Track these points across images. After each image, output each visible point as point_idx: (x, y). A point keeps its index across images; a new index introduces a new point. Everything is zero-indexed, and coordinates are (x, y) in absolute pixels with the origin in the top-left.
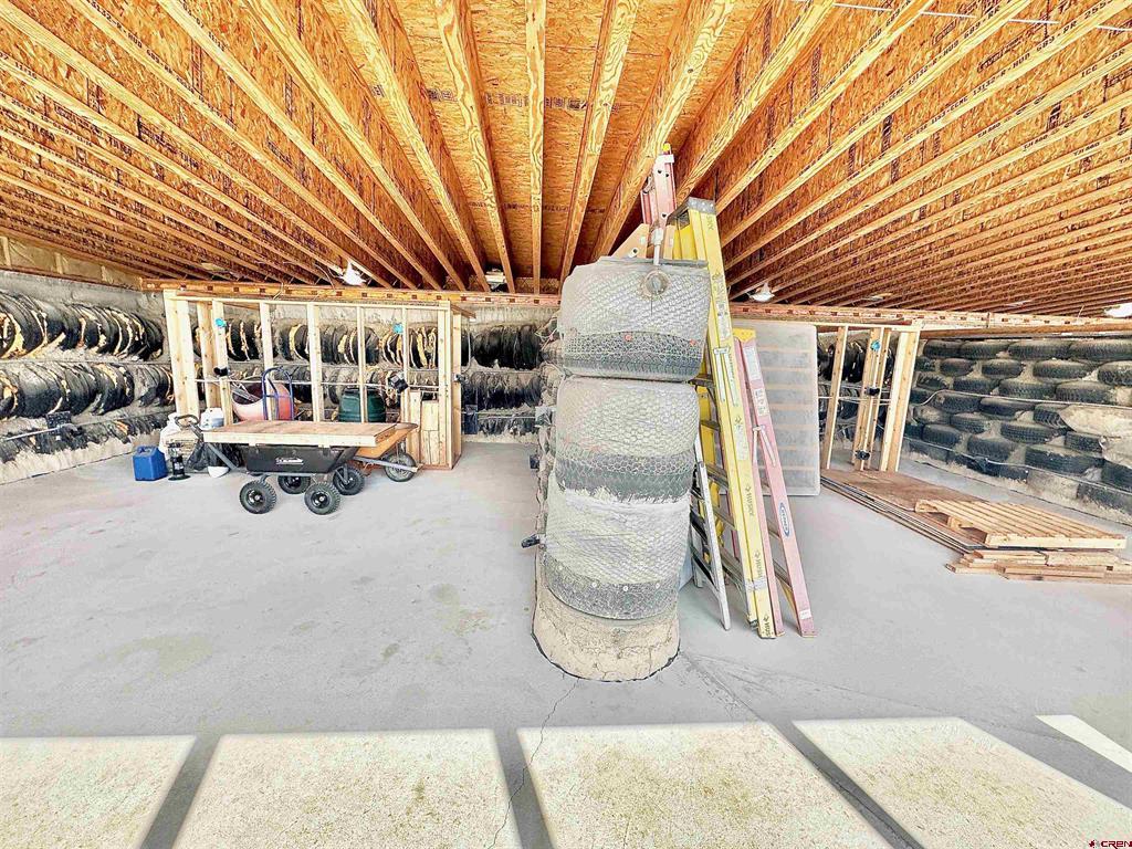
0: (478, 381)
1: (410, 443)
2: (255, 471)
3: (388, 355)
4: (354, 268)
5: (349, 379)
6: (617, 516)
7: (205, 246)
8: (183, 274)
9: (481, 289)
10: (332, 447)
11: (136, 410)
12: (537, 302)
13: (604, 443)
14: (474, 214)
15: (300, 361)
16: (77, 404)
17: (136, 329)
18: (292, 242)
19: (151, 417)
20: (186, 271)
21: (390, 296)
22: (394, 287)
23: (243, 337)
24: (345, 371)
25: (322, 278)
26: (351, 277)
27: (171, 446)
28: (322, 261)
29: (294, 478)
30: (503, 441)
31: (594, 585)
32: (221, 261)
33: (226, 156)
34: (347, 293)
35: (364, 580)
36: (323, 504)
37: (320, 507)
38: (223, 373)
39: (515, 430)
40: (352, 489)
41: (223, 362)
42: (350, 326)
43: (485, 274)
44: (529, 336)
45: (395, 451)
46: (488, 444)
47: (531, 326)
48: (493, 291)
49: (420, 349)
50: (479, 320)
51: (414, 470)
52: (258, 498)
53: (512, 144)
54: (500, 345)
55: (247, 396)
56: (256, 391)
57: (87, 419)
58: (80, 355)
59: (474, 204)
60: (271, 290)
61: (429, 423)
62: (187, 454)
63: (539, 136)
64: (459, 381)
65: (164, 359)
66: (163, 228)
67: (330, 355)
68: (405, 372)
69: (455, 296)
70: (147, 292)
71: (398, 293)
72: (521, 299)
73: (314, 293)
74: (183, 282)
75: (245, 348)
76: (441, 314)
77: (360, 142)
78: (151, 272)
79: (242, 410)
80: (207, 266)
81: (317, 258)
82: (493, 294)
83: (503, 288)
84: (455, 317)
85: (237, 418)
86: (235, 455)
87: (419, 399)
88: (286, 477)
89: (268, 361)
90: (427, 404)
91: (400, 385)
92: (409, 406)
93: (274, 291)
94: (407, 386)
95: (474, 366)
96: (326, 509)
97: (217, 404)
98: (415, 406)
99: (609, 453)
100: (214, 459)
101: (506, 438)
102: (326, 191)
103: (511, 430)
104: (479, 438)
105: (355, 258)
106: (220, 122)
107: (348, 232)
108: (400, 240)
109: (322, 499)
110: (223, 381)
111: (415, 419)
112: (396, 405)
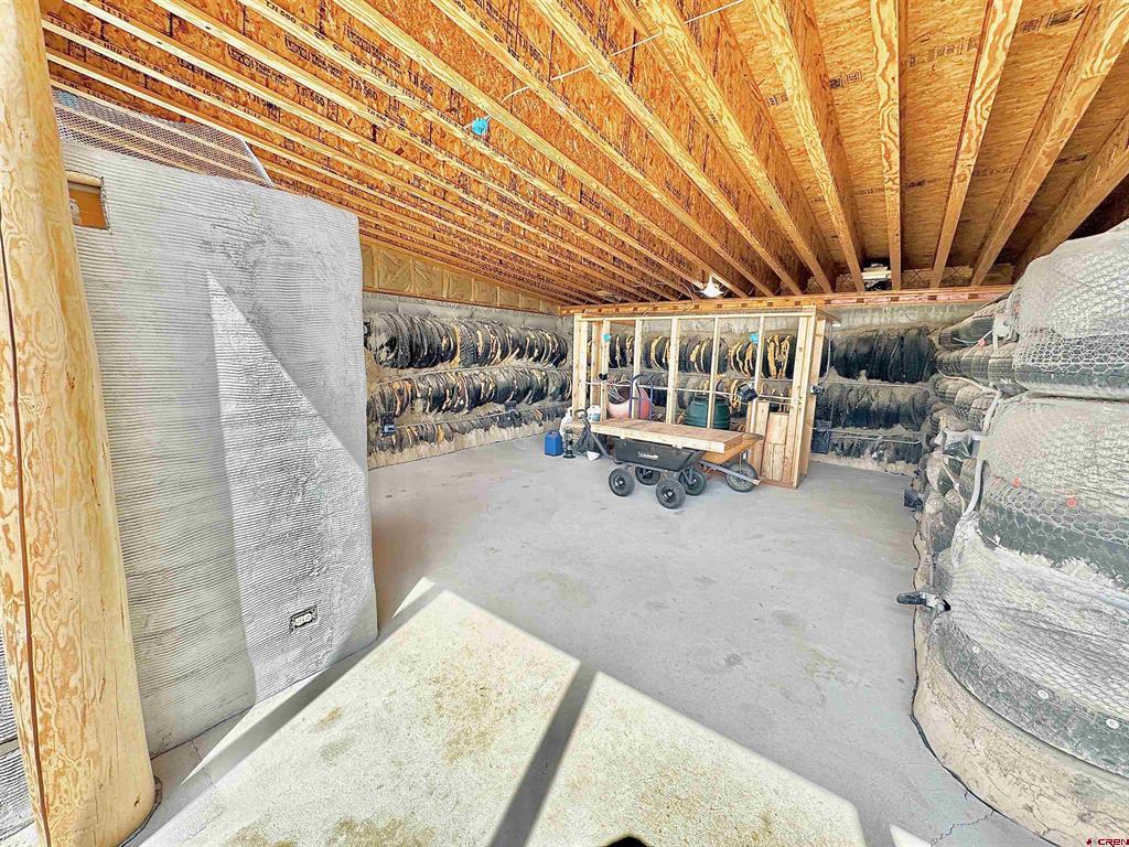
0: (837, 394)
1: (753, 454)
2: (621, 461)
3: (736, 363)
4: (715, 281)
5: (696, 386)
6: (1109, 610)
7: (603, 277)
8: (584, 301)
9: (854, 289)
10: (684, 448)
11: (547, 403)
12: (933, 298)
13: (1093, 495)
14: (860, 204)
15: (657, 369)
16: (520, 396)
17: (554, 344)
18: (666, 264)
19: (555, 409)
20: (587, 300)
21: (744, 305)
22: (750, 296)
23: (618, 348)
24: (694, 378)
25: (685, 293)
26: (711, 290)
27: (567, 432)
28: (689, 279)
29: (647, 470)
30: (863, 467)
31: (1043, 695)
32: (610, 287)
33: (632, 201)
34: (704, 306)
35: (706, 580)
36: (670, 499)
37: (668, 501)
38: (604, 377)
39: (880, 456)
40: (695, 489)
41: (604, 369)
42: (703, 337)
43: (862, 271)
44: (915, 343)
45: (736, 461)
46: (842, 468)
47: (920, 330)
48: (869, 290)
49: (770, 358)
50: (845, 324)
51: (756, 482)
52: (621, 482)
53: (935, 106)
54: (871, 353)
55: (618, 398)
56: (625, 393)
57: (522, 407)
58: (526, 362)
59: (863, 192)
60: (642, 308)
61: (775, 436)
62: (576, 438)
63: (992, 81)
64: (815, 393)
65: (567, 366)
66: (580, 267)
67: (684, 365)
68: (756, 382)
69: (819, 299)
70: (561, 317)
71: (753, 302)
72: (908, 297)
73: (675, 308)
74: (583, 307)
75: (618, 358)
76: (802, 322)
77: (751, 158)
78: (566, 301)
79: (615, 408)
80: (601, 294)
81: (684, 276)
82: (867, 293)
83: (883, 285)
84: (819, 323)
85: (609, 415)
86: (608, 445)
87: (767, 410)
88: (642, 469)
89: (637, 368)
90: (776, 417)
91: (750, 395)
92: (756, 415)
93: (644, 309)
94: (756, 396)
95: (834, 378)
96: (672, 504)
97: (597, 403)
98: (762, 417)
99: (1102, 512)
100: (592, 446)
101: (867, 463)
102: (706, 211)
103: (875, 455)
104: (831, 459)
105: (718, 272)
106: (636, 174)
107: (716, 247)
108: (767, 246)
109: (670, 494)
110: (603, 384)
111: (760, 430)
112: (742, 414)
